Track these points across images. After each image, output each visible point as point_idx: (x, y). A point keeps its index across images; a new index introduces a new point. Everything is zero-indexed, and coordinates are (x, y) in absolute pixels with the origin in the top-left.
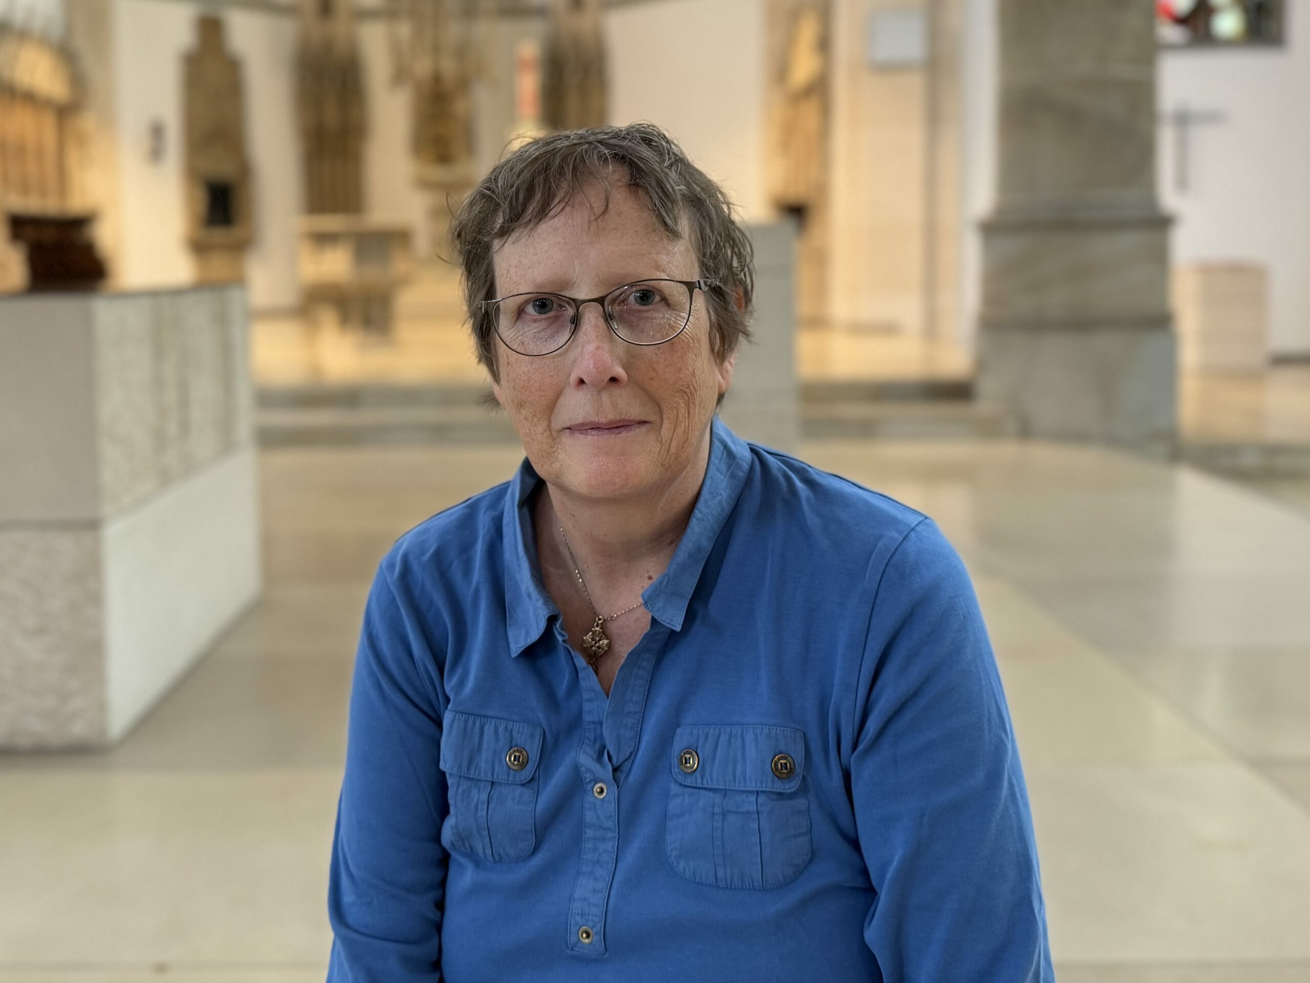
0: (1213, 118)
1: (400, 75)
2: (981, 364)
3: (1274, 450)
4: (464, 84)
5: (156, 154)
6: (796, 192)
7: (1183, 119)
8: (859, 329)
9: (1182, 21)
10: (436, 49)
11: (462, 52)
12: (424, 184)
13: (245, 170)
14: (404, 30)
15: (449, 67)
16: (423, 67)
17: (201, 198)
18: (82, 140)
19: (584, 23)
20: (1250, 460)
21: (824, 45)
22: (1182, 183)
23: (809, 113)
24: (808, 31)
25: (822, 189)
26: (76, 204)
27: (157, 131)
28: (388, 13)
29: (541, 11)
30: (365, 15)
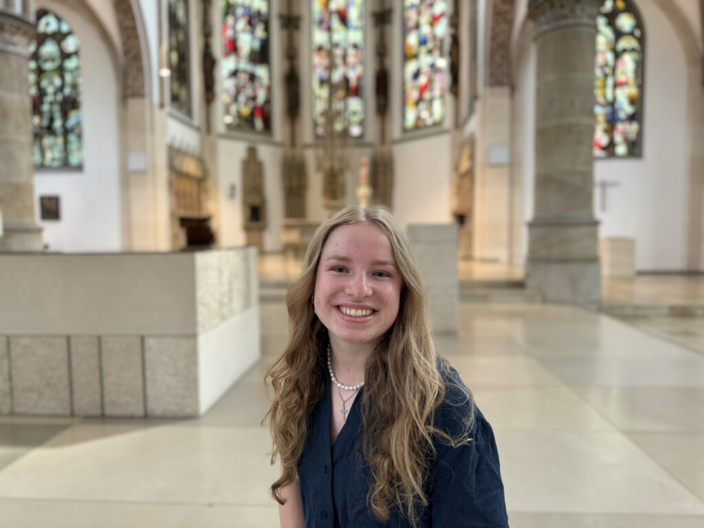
0: (615, 184)
1: (319, 168)
2: (528, 275)
3: (637, 308)
4: (342, 171)
5: (232, 195)
6: (462, 210)
7: (604, 185)
8: (484, 261)
9: (604, 149)
10: (332, 159)
11: (341, 159)
12: (328, 207)
13: (264, 202)
14: (321, 152)
15: (337, 165)
16: (327, 165)
17: (249, 212)
18: (206, 191)
19: (385, 149)
20: (629, 311)
21: (472, 157)
22: (603, 208)
23: (466, 182)
24: (466, 153)
25: (470, 210)
26: (204, 214)
27: (233, 188)
28: (315, 146)
29: (370, 145)
30: (306, 146)
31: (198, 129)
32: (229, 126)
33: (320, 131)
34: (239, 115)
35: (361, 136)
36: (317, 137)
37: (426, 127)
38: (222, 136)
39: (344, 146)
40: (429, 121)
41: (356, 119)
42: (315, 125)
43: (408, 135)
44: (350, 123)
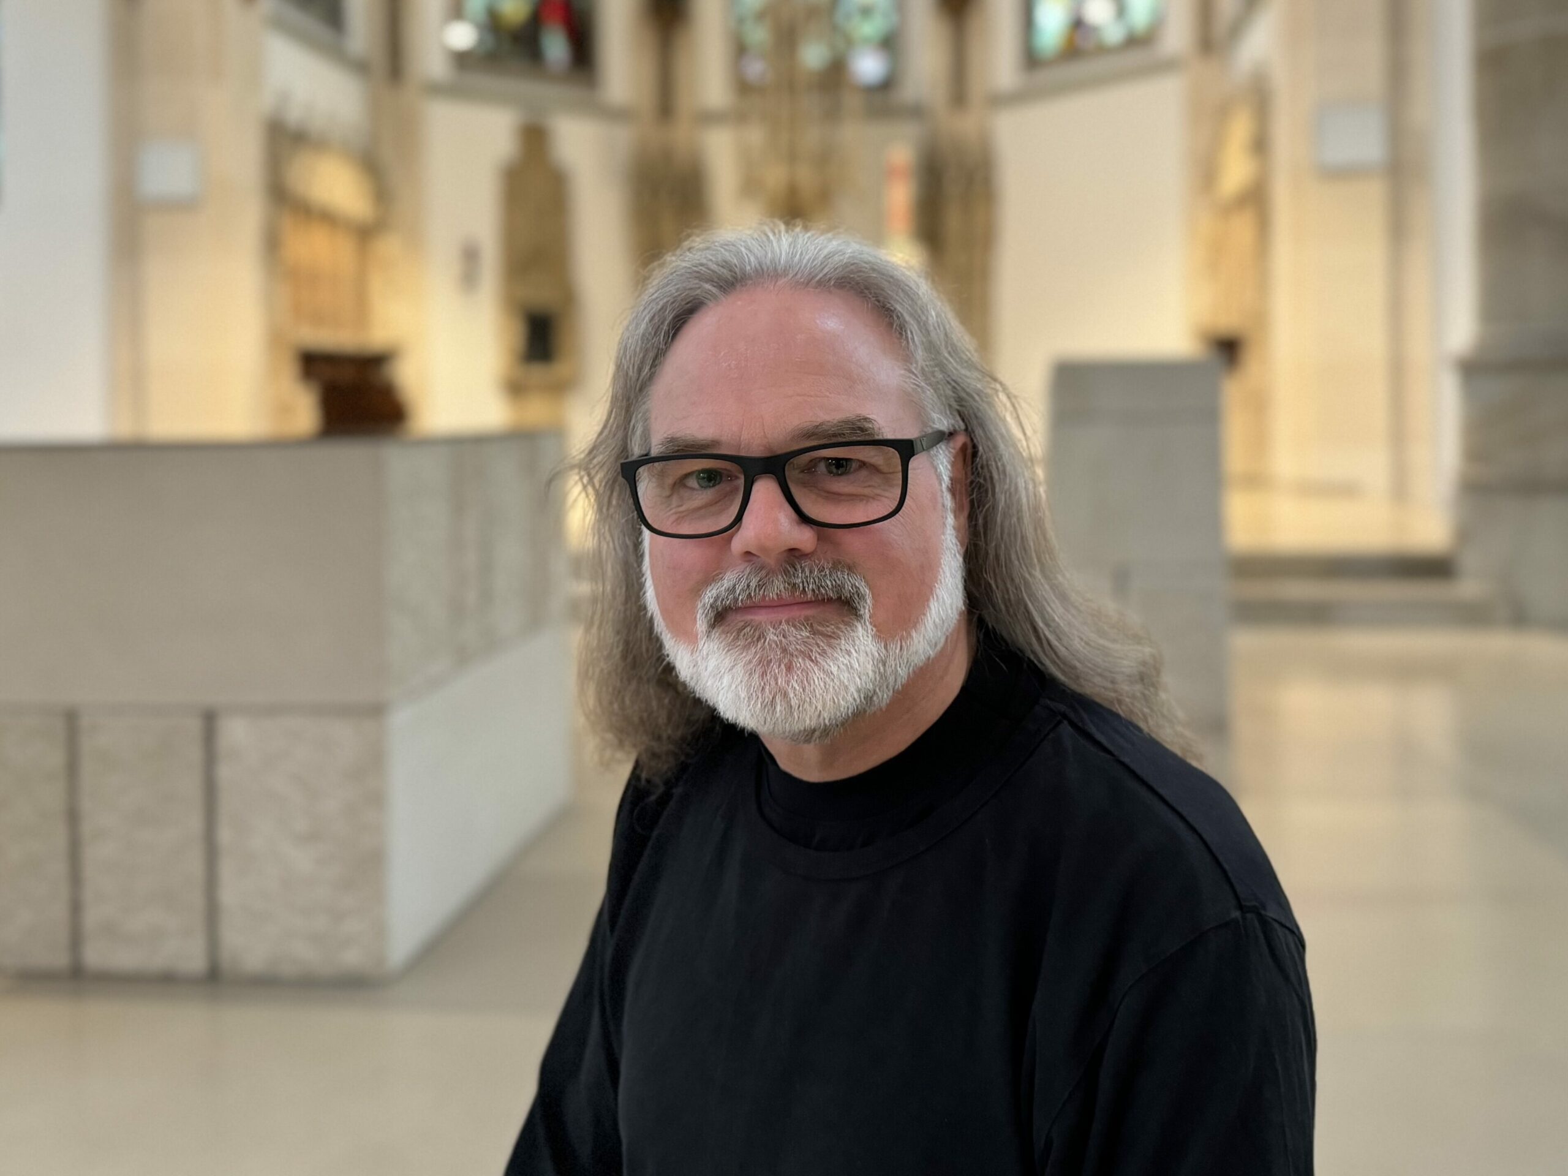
2: (1463, 536)
5: (469, 278)
6: (1227, 322)
8: (1309, 489)
10: (792, 157)
11: (825, 158)
13: (568, 296)
14: (756, 135)
15: (806, 177)
16: (775, 176)
17: (519, 331)
19: (966, 125)
21: (1260, 145)
23: (1242, 228)
24: (1240, 130)
25: (1259, 320)
27: (470, 255)
28: (738, 117)
29: (916, 112)
30: (709, 118)
31: (360, 67)
32: (462, 60)
33: (756, 69)
34: (493, 24)
35: (887, 85)
36: (743, 87)
37: (1103, 50)
38: (437, 90)
39: (833, 114)
40: (1113, 33)
41: (870, 28)
42: (740, 49)
43: (1044, 76)
44: (849, 42)
